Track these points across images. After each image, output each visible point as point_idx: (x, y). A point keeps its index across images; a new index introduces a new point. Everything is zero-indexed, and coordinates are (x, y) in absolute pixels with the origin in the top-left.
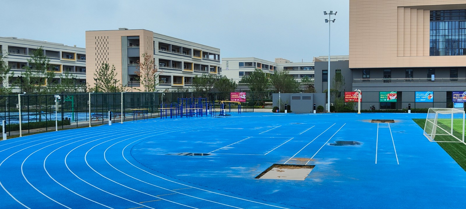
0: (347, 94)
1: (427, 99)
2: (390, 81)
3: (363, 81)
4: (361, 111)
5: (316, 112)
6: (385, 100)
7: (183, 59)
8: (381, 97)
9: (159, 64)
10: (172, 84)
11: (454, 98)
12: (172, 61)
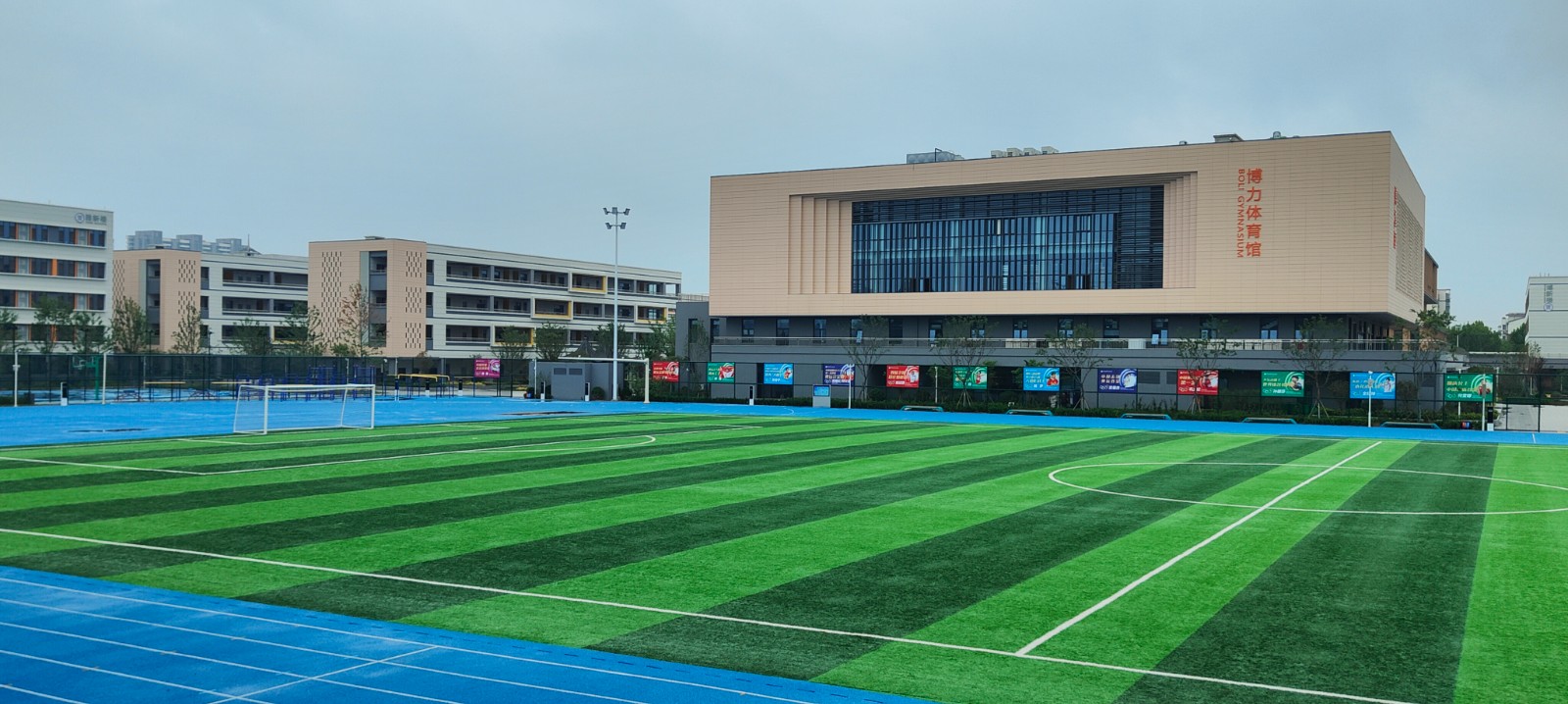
0: (656, 366)
1: (782, 378)
2: (786, 343)
3: (743, 341)
4: (650, 400)
5: (591, 400)
7: (534, 293)
8: (710, 373)
9: (448, 304)
10: (493, 342)
11: (827, 376)
12: (496, 298)
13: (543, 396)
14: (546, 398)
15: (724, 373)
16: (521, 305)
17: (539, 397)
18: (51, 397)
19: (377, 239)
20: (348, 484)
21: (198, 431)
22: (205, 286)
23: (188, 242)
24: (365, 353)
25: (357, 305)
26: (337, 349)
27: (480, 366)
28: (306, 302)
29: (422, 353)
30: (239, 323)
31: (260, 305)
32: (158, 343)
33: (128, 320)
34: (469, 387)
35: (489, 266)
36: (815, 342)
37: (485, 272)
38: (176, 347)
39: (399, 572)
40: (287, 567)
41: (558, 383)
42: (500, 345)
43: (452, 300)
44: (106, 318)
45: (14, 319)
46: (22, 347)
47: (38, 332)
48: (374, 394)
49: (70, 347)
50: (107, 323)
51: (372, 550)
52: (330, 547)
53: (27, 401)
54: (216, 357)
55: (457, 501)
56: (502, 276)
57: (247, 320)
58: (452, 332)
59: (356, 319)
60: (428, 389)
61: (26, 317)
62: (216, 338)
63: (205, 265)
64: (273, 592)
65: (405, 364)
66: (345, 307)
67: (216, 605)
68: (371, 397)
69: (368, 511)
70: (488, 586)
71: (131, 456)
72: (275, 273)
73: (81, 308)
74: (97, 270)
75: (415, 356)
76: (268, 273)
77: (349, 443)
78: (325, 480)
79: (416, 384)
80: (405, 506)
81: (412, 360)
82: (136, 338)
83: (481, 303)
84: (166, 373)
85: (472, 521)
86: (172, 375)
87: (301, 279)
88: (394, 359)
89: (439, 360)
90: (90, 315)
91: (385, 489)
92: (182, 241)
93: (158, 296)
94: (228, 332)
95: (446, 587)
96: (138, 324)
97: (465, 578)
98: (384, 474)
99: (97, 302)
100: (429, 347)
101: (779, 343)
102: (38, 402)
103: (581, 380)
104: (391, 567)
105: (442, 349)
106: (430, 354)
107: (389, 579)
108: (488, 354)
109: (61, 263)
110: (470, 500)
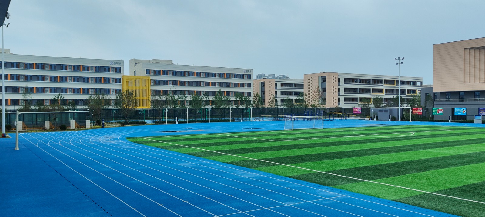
0: (414, 109)
1: (462, 113)
5: (391, 120)
6: (436, 113)
7: (371, 87)
8: (434, 112)
9: (345, 91)
10: (359, 102)
11: (480, 112)
12: (359, 89)
13: (375, 119)
14: (376, 120)
15: (439, 111)
16: (368, 91)
17: (374, 120)
18: (239, 119)
19: (323, 72)
20: (316, 145)
21: (275, 129)
22: (276, 89)
23: (271, 76)
24: (320, 107)
25: (318, 92)
26: (313, 105)
27: (354, 110)
28: (303, 92)
29: (337, 106)
30: (285, 99)
31: (291, 93)
32: (264, 105)
33: (257, 99)
34: (351, 117)
35: (357, 79)
36: (475, 100)
37: (356, 81)
38: (269, 106)
39: (332, 172)
40: (300, 169)
41: (380, 115)
42: (361, 103)
43: (346, 90)
44: (251, 98)
45: (230, 99)
46: (232, 106)
47: (236, 102)
48: (323, 119)
49: (243, 106)
50: (252, 100)
51: (324, 165)
52: (312, 163)
53: (233, 121)
54: (279, 108)
55: (349, 152)
56: (361, 82)
57: (287, 98)
58: (346, 100)
59: (317, 96)
60: (339, 117)
61: (233, 98)
62: (279, 103)
63: (276, 82)
64: (297, 176)
65: (332, 110)
66: (314, 93)
67: (281, 178)
68: (322, 119)
69: (322, 153)
70: (360, 178)
71: (258, 136)
72: (295, 84)
73: (245, 95)
74: (249, 85)
75: (335, 107)
76: (293, 84)
77: (316, 133)
78: (310, 144)
79: (335, 116)
80: (333, 152)
81: (334, 108)
82: (259, 103)
83: (355, 90)
84: (266, 113)
85: (354, 158)
86: (268, 113)
87: (302, 85)
88: (328, 108)
89: (342, 108)
90: (248, 97)
91: (327, 147)
92: (270, 76)
93: (264, 91)
94: (282, 101)
95: (347, 178)
96: (259, 99)
97: (352, 175)
98: (327, 143)
99: (249, 94)
100: (339, 104)
101: (460, 101)
102: (236, 121)
103: (388, 114)
104: (330, 170)
105: (343, 105)
106: (339, 106)
107: (329, 174)
108: (357, 106)
109: (241, 84)
110: (353, 151)
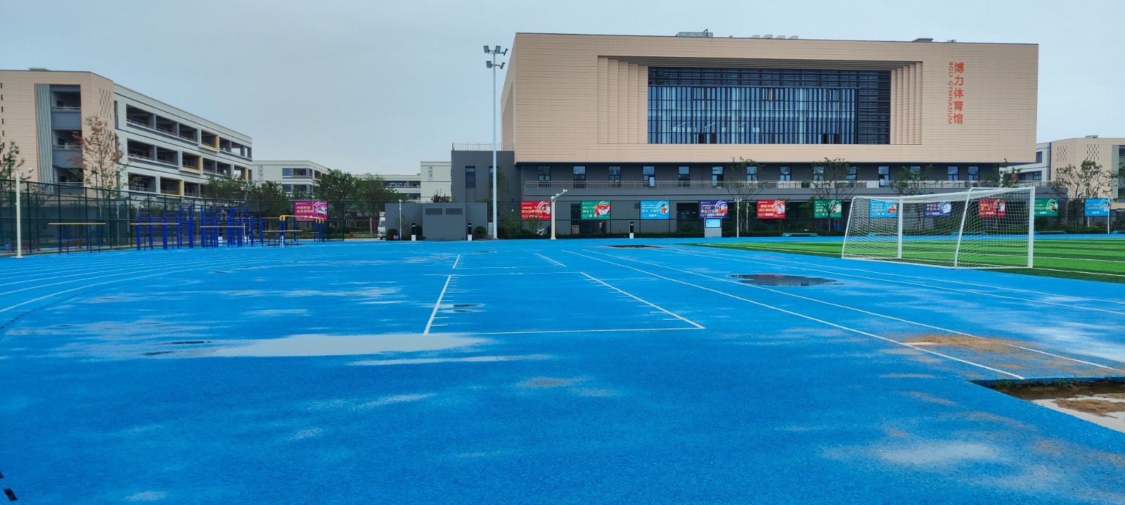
0: (525, 206)
1: (659, 214)
6: (591, 216)
7: (180, 147)
8: (584, 211)
9: (128, 150)
10: (159, 193)
12: (157, 148)
15: (600, 211)
35: (152, 115)
83: (145, 152)
103: (460, 222)
